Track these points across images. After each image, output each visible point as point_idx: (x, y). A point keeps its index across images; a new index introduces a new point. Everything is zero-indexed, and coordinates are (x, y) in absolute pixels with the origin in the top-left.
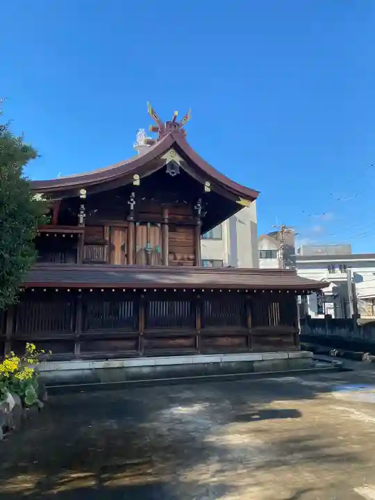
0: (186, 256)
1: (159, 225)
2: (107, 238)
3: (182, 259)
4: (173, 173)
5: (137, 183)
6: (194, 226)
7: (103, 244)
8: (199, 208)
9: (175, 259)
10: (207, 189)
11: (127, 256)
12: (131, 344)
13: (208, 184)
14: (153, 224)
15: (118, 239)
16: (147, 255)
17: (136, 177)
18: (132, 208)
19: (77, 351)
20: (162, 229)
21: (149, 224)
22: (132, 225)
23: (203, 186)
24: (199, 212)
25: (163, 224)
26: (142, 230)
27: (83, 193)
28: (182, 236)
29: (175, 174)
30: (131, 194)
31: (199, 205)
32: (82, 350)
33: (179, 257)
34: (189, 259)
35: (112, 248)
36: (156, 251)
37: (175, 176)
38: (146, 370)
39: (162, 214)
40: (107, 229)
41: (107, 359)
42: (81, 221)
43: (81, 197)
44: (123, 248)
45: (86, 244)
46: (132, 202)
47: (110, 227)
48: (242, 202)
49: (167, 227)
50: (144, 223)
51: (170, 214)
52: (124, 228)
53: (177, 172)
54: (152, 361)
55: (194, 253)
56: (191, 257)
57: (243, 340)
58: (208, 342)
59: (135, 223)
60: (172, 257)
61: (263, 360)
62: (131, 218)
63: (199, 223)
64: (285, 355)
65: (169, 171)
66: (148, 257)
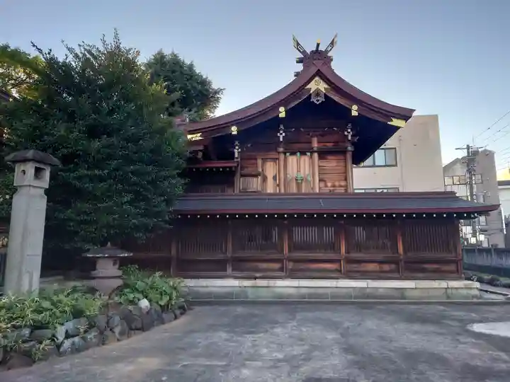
0: (337, 184)
1: (309, 154)
2: (260, 170)
3: (334, 186)
4: (318, 101)
5: (282, 115)
6: (344, 152)
7: (256, 176)
8: (349, 134)
9: (326, 186)
10: (354, 113)
11: (278, 185)
12: (277, 266)
13: (355, 107)
14: (303, 153)
15: (270, 170)
16: (297, 184)
17: (282, 109)
18: (281, 139)
19: (229, 271)
20: (311, 157)
21: (298, 154)
22: (282, 156)
23: (350, 110)
24: (350, 138)
25: (312, 153)
26: (292, 160)
27: (234, 130)
28: (332, 163)
29: (320, 102)
30: (279, 127)
31: (349, 130)
32: (233, 270)
33: (329, 184)
34: (341, 186)
35: (265, 179)
36: (307, 180)
37: (320, 104)
39: (311, 143)
40: (260, 162)
41: (255, 278)
42: (236, 155)
43: (233, 133)
44: (275, 178)
45: (242, 176)
46: (281, 134)
47: (262, 159)
48: (395, 122)
49: (316, 155)
50: (293, 153)
51: (319, 142)
52: (275, 160)
53: (322, 99)
54: (295, 283)
55: (346, 180)
56: (343, 183)
57: (393, 266)
58: (354, 267)
59: (285, 153)
60: (322, 184)
61: (416, 288)
62: (281, 150)
63: (349, 148)
64: (444, 284)
65: (314, 100)
66: (299, 186)
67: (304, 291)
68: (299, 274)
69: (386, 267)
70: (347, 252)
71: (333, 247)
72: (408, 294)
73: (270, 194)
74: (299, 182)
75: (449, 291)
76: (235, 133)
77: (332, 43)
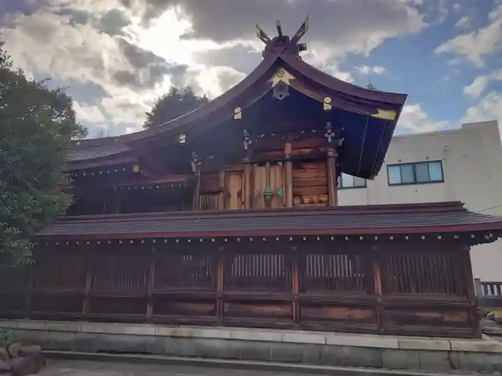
0: (315, 198)
1: (281, 164)
2: (222, 185)
3: (312, 202)
4: (281, 96)
5: (238, 116)
6: (323, 158)
7: (217, 193)
8: (330, 135)
9: (302, 202)
10: (327, 107)
11: (244, 203)
12: (210, 307)
13: (328, 100)
14: (274, 163)
15: (234, 185)
16: (266, 200)
17: (238, 110)
18: (246, 148)
19: (149, 312)
20: (283, 167)
21: (268, 164)
22: (248, 168)
23: (322, 104)
24: (330, 140)
25: (284, 162)
26: (260, 172)
27: (182, 138)
28: (310, 174)
29: (283, 97)
31: (329, 131)
32: (155, 311)
33: (306, 200)
34: (321, 202)
35: (228, 196)
36: (278, 195)
37: (284, 100)
38: (218, 344)
39: (283, 150)
40: (222, 175)
41: (180, 324)
43: (181, 142)
44: (239, 195)
45: (202, 193)
46: (247, 141)
47: (225, 172)
48: (383, 114)
49: (289, 165)
50: (262, 164)
51: (293, 149)
52: (241, 173)
53: (286, 94)
54: (226, 333)
55: (328, 194)
56: (324, 198)
57: (368, 313)
58: (311, 312)
59: (252, 163)
60: (297, 201)
61: (399, 349)
62: (247, 160)
63: (330, 153)
64: (444, 344)
65: (276, 95)
66: (268, 203)
67: (236, 345)
68: (236, 319)
69: (358, 314)
70: (302, 290)
71: (282, 283)
72: (386, 357)
73: (234, 212)
74: (268, 198)
75: (453, 356)
76: (183, 141)
77: (303, 26)
